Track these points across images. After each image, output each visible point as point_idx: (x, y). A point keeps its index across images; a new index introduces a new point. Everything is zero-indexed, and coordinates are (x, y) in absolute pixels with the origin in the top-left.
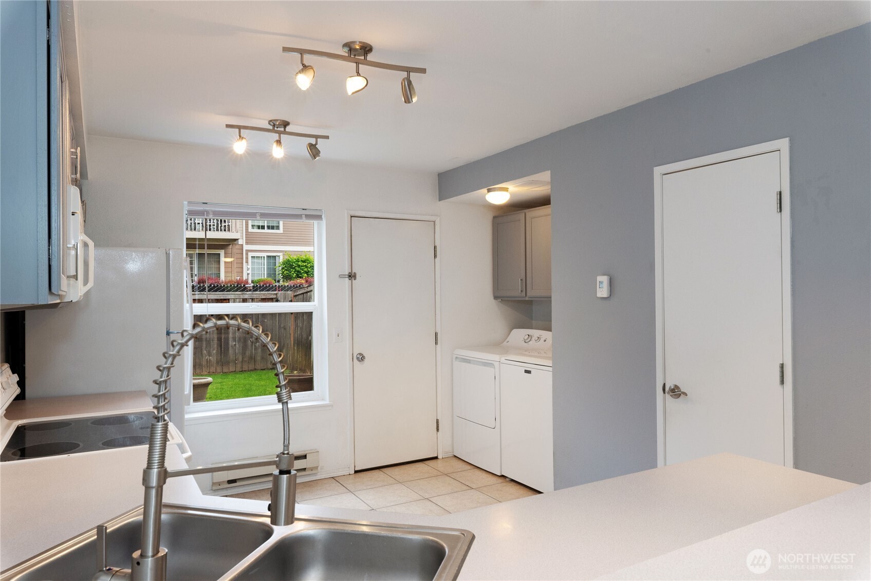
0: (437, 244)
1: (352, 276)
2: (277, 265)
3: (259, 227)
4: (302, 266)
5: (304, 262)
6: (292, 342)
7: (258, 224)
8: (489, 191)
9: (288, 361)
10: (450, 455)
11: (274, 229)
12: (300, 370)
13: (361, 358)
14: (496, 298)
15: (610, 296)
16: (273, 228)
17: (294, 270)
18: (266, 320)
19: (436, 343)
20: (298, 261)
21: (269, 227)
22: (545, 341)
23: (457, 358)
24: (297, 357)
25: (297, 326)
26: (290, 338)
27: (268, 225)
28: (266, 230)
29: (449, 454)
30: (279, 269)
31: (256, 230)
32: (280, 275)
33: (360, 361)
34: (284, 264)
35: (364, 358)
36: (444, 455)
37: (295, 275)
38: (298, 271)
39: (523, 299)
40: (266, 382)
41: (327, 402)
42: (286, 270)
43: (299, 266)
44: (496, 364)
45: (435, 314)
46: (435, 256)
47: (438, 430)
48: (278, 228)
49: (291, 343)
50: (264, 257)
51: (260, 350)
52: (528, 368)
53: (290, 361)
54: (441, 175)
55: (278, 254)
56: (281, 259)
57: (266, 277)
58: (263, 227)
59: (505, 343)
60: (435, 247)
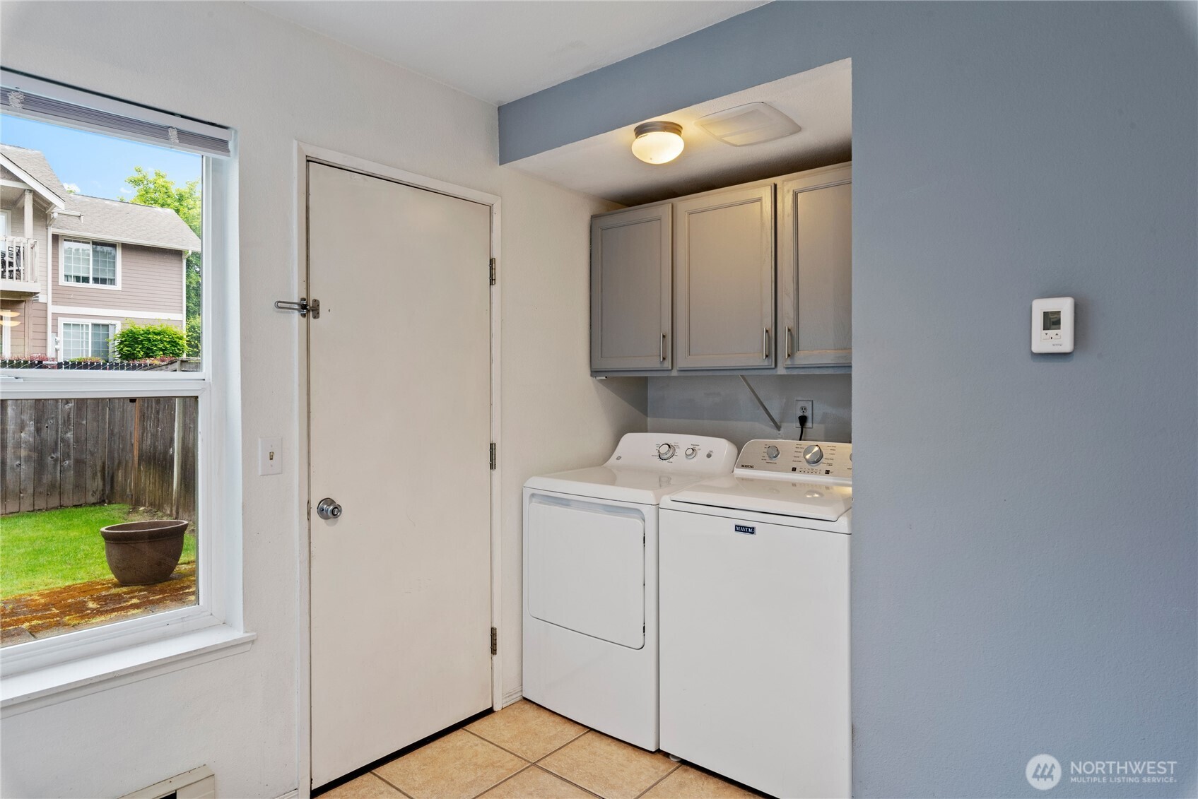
0: (495, 255)
1: (308, 308)
2: (111, 337)
3: (78, 279)
4: (154, 341)
5: (159, 334)
6: (136, 459)
7: (77, 274)
8: (640, 131)
9: (128, 490)
10: (517, 697)
11: (106, 284)
12: (151, 504)
13: (330, 510)
14: (594, 373)
16: (104, 281)
17: (140, 346)
18: (84, 422)
19: (492, 466)
20: (148, 333)
21: (96, 280)
22: (709, 456)
23: (533, 495)
24: (145, 484)
25: (144, 429)
26: (132, 451)
27: (96, 276)
28: (91, 285)
29: (514, 696)
30: (113, 345)
31: (73, 283)
32: (117, 353)
33: (326, 518)
34: (123, 337)
35: (340, 511)
36: (505, 701)
37: (142, 353)
38: (148, 349)
39: (665, 374)
40: (82, 532)
41: (237, 634)
42: (126, 346)
43: (149, 340)
44: (649, 512)
45: (491, 404)
46: (492, 281)
47: (494, 651)
48: (112, 282)
49: (133, 460)
50: (87, 326)
51: (72, 472)
52: (747, 519)
53: (130, 489)
54: (505, 111)
55: (113, 322)
56: (118, 330)
57: (90, 355)
58: (86, 280)
59: (613, 459)
60: (492, 261)
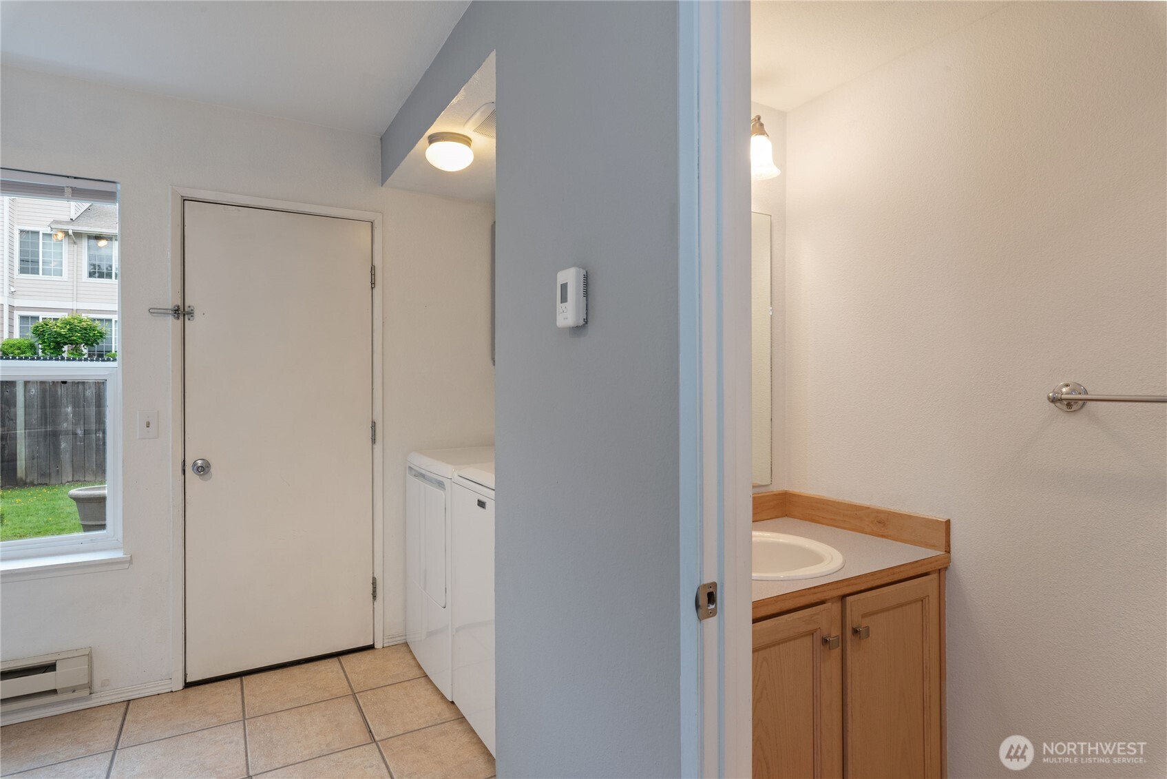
0: (377, 263)
8: (431, 140)
10: (400, 640)
13: (203, 469)
15: (586, 321)
19: (373, 442)
23: (409, 468)
29: (397, 639)
33: (200, 474)
36: (386, 641)
41: (120, 554)
44: (447, 484)
46: (373, 285)
47: (375, 597)
52: (483, 496)
54: (384, 139)
60: (373, 268)
